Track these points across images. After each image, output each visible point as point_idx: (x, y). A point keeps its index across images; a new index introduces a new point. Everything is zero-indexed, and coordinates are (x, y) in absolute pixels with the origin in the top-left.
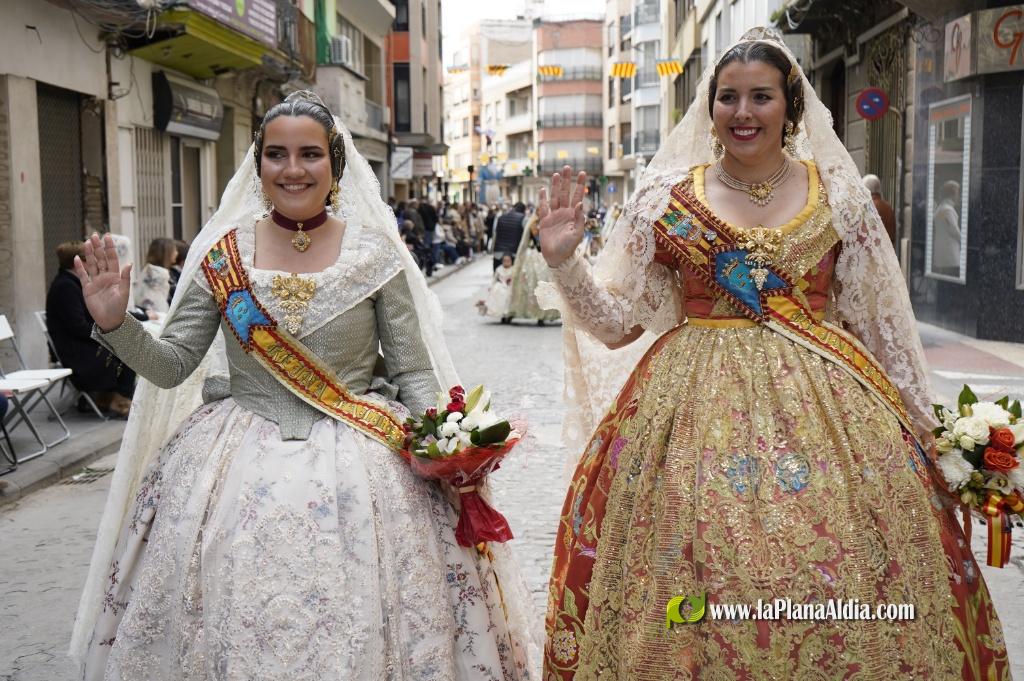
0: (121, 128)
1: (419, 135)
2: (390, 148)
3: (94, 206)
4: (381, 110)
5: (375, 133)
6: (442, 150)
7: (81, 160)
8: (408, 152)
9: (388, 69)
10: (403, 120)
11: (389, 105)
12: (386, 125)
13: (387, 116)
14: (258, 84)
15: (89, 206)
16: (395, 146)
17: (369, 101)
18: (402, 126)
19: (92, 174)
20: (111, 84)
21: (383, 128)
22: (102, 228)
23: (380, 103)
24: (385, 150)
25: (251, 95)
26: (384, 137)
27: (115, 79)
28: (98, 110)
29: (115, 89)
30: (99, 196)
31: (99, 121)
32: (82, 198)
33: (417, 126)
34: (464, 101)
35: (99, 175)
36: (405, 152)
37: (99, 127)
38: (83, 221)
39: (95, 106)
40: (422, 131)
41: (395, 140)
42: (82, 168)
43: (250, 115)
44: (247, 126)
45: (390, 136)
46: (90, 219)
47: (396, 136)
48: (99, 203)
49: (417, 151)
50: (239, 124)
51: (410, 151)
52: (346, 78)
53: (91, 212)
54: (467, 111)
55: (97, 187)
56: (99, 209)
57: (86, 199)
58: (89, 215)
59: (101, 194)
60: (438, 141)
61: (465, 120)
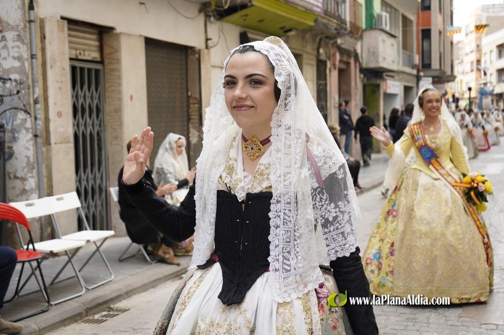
0: (213, 66)
1: (436, 70)
2: (418, 78)
3: (194, 115)
4: (413, 57)
5: (408, 70)
6: (452, 78)
7: (187, 88)
8: (429, 80)
9: (418, 33)
10: (426, 62)
11: (418, 53)
12: (416, 66)
13: (417, 59)
14: (321, 40)
15: (192, 115)
16: (421, 77)
17: (406, 52)
18: (426, 65)
19: (193, 96)
20: (207, 40)
21: (414, 67)
22: (198, 129)
23: (412, 52)
24: (415, 80)
25: (316, 47)
26: (415, 72)
27: (209, 37)
28: (197, 56)
29: (209, 42)
30: (197, 109)
31: (197, 63)
32: (188, 111)
33: (435, 64)
34: (471, 52)
35: (197, 96)
36: (427, 80)
37: (197, 66)
38: (188, 124)
39: (195, 53)
40: (438, 67)
41: (422, 74)
42: (187, 92)
43: (315, 58)
44: (313, 65)
45: (418, 71)
46: (192, 123)
47: (422, 71)
48: (197, 114)
49: (436, 79)
50: (306, 64)
51: (431, 79)
52: (384, 36)
53: (193, 119)
54: (473, 57)
55: (196, 104)
56: (197, 117)
57: (190, 111)
58: (192, 121)
59: (198, 108)
60: (449, 73)
61: (472, 63)
